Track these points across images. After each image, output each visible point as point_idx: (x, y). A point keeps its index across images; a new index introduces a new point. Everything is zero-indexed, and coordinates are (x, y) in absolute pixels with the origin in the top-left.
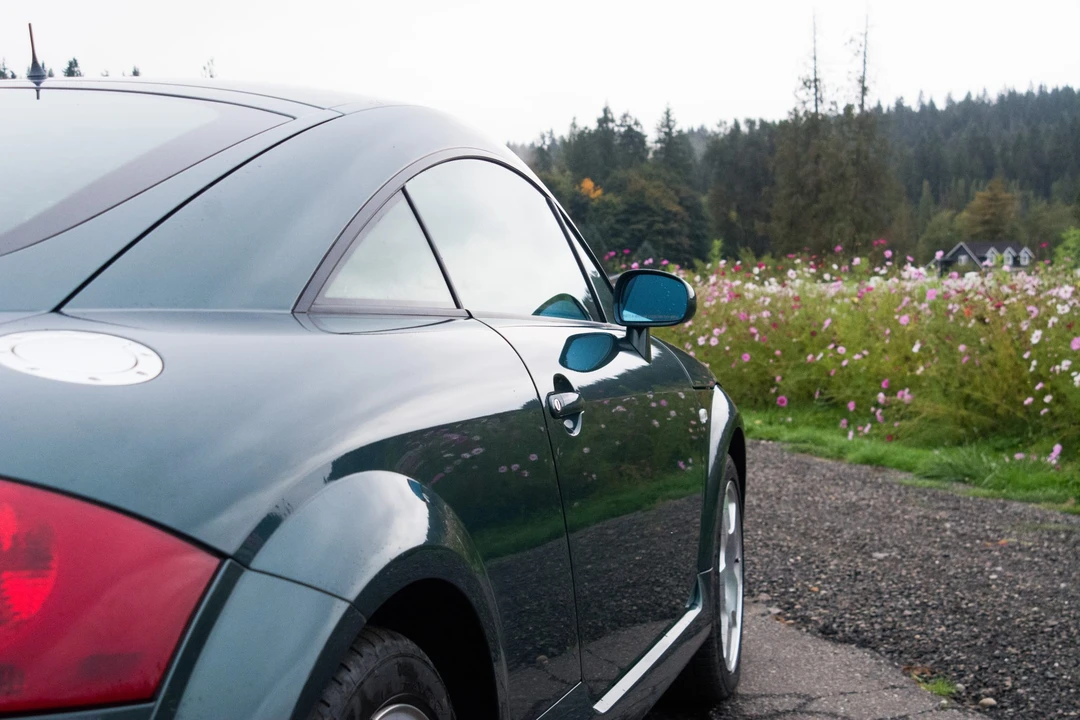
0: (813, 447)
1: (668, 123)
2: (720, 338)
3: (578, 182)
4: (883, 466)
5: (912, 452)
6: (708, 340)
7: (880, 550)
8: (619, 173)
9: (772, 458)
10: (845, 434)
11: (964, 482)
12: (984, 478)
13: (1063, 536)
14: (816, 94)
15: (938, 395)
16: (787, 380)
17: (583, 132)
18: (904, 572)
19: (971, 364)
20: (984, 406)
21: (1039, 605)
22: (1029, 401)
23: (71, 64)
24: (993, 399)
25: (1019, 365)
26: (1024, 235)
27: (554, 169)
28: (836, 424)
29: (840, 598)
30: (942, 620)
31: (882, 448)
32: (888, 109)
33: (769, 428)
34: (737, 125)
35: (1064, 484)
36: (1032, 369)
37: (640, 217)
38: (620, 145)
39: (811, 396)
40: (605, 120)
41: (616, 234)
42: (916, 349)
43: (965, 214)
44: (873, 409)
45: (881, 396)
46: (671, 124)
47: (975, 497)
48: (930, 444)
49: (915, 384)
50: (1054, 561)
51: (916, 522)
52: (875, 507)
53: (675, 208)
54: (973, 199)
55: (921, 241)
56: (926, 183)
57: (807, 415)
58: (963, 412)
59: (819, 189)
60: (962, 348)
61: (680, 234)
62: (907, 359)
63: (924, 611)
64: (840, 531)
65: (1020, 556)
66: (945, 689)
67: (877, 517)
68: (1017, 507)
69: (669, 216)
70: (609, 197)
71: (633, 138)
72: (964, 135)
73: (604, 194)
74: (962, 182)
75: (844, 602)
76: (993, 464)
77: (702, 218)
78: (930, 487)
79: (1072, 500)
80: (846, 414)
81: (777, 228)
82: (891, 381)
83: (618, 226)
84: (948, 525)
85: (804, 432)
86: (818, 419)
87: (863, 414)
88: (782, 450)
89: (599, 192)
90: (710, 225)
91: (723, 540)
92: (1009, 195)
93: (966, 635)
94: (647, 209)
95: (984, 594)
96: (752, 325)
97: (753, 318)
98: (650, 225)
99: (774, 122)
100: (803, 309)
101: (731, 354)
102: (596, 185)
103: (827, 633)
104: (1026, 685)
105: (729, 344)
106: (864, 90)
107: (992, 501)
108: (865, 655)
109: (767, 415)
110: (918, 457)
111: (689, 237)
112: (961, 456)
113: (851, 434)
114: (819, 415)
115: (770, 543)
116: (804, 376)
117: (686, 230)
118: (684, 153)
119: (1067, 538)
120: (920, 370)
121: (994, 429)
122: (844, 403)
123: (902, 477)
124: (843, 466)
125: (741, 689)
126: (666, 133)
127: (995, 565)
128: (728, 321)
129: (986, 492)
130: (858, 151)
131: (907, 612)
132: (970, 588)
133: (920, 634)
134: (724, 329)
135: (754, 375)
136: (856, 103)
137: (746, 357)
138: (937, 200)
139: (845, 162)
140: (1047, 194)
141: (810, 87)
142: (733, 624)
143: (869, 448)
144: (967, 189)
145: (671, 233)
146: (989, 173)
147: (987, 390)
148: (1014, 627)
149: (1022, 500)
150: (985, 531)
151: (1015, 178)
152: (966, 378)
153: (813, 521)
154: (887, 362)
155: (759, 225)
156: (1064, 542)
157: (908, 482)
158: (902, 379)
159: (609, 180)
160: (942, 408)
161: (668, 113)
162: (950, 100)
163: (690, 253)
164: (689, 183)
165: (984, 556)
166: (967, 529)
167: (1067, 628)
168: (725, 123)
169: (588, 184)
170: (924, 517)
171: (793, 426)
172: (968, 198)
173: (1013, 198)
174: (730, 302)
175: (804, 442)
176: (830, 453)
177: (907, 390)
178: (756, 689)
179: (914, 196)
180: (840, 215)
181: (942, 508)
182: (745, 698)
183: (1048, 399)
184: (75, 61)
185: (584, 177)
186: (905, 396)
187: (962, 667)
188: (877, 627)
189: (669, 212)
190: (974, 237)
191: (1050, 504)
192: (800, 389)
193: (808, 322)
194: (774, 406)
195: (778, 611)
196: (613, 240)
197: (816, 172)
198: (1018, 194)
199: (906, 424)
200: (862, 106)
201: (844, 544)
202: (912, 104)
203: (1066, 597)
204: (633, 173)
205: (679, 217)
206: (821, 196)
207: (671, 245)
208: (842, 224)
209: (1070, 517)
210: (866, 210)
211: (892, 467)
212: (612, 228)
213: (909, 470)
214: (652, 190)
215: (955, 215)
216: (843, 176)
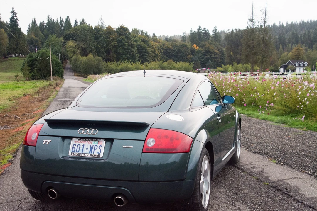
0: (252, 116)
1: (215, 29)
2: (231, 91)
3: (192, 45)
4: (267, 120)
5: (274, 117)
6: (228, 91)
7: (265, 138)
8: (203, 43)
9: (243, 118)
10: (259, 113)
11: (284, 124)
12: (288, 123)
13: (301, 135)
14: (253, 23)
15: (279, 104)
16: (246, 100)
17: (194, 32)
18: (269, 142)
19: (286, 98)
20: (289, 107)
21: (294, 148)
22: (298, 106)
23: (67, 17)
24: (291, 106)
25: (297, 99)
26: (306, 58)
27: (186, 42)
28: (257, 110)
29: (257, 147)
30: (275, 151)
31: (267, 116)
32: (271, 26)
33: (242, 111)
34: (233, 30)
35: (304, 125)
36: (299, 100)
37: (208, 54)
38: (203, 35)
39: (251, 103)
40: (199, 29)
41: (202, 58)
42: (275, 94)
43: (291, 53)
44: (265, 107)
45: (267, 105)
46: (216, 30)
47: (285, 127)
48: (277, 115)
49: (275, 102)
50: (298, 140)
51: (272, 132)
52: (265, 129)
53: (217, 52)
54: (293, 49)
55: (279, 60)
56: (281, 45)
57: (251, 108)
58: (285, 108)
59: (253, 47)
60: (285, 94)
61: (218, 58)
62: (273, 96)
63: (272, 149)
64: (257, 134)
65: (292, 139)
66: (275, 162)
67: (265, 131)
68: (293, 129)
69: (215, 54)
70: (200, 49)
71: (206, 34)
72: (291, 33)
73: (199, 48)
74: (290, 45)
75: (258, 147)
76: (290, 120)
77: (224, 54)
78: (276, 125)
79: (305, 128)
80: (259, 108)
81: (243, 57)
82: (269, 101)
83: (202, 56)
84: (279, 133)
85: (250, 112)
86: (253, 109)
87: (263, 108)
88: (245, 116)
89: (198, 48)
90: (226, 56)
91: (238, 136)
92: (302, 48)
93: (279, 153)
94: (210, 52)
95: (284, 146)
96: (238, 87)
97: (238, 86)
98: (211, 56)
99: (242, 29)
100: (250, 84)
101: (234, 94)
102: (197, 46)
103: (254, 153)
104: (289, 161)
105: (233, 92)
106: (265, 22)
107: (288, 128)
108: (261, 156)
109: (242, 108)
110: (275, 118)
111: (220, 59)
112: (283, 118)
113: (260, 113)
114: (253, 108)
115: (244, 136)
116: (250, 99)
117: (220, 57)
118: (219, 38)
119: (302, 136)
120: (275, 99)
121: (291, 112)
122: (259, 105)
123: (271, 123)
124: (259, 120)
125: (240, 161)
126: (215, 32)
127: (287, 141)
128: (233, 86)
129: (288, 126)
130: (264, 38)
131: (269, 149)
132: (281, 145)
133: (271, 153)
134: (232, 88)
135: (239, 99)
136: (263, 25)
137: (237, 95)
138: (284, 50)
139: (260, 40)
140: (312, 48)
141: (251, 22)
142: (239, 150)
143: (264, 116)
144: (291, 46)
145: (216, 58)
146: (297, 43)
147: (290, 104)
148: (288, 152)
149: (295, 128)
150: (286, 134)
151: (304, 43)
152: (286, 101)
153: (252, 132)
154: (268, 97)
155: (238, 56)
156: (301, 136)
157: (271, 124)
158: (272, 101)
159: (200, 45)
160: (280, 107)
161: (215, 27)
162: (287, 24)
163: (220, 63)
164: (220, 45)
165: (285, 139)
166: (282, 134)
167: (298, 152)
168: (230, 30)
169: (195, 46)
170: (274, 131)
171: (247, 111)
172: (292, 49)
173: (303, 49)
174: (233, 82)
175: (250, 114)
176: (256, 117)
177: (273, 103)
178: (242, 161)
179: (278, 48)
180: (259, 54)
181: (278, 130)
182: (241, 162)
183: (302, 106)
184: (68, 16)
185: (194, 44)
186: (272, 105)
187: (278, 158)
188: (264, 152)
189: (215, 52)
190: (293, 59)
191: (301, 129)
192: (249, 102)
193: (251, 87)
194: (243, 106)
195: (246, 149)
196: (201, 60)
197: (253, 43)
198: (304, 48)
199: (272, 111)
200: (265, 26)
201: (258, 137)
202: (278, 25)
203: (299, 147)
204: (206, 43)
205: (218, 54)
206: (254, 49)
207: (216, 61)
208: (259, 56)
209: (304, 131)
210: (265, 52)
211: (268, 120)
212: (201, 57)
213: (272, 121)
214: (211, 47)
215: (288, 53)
216: (259, 44)
